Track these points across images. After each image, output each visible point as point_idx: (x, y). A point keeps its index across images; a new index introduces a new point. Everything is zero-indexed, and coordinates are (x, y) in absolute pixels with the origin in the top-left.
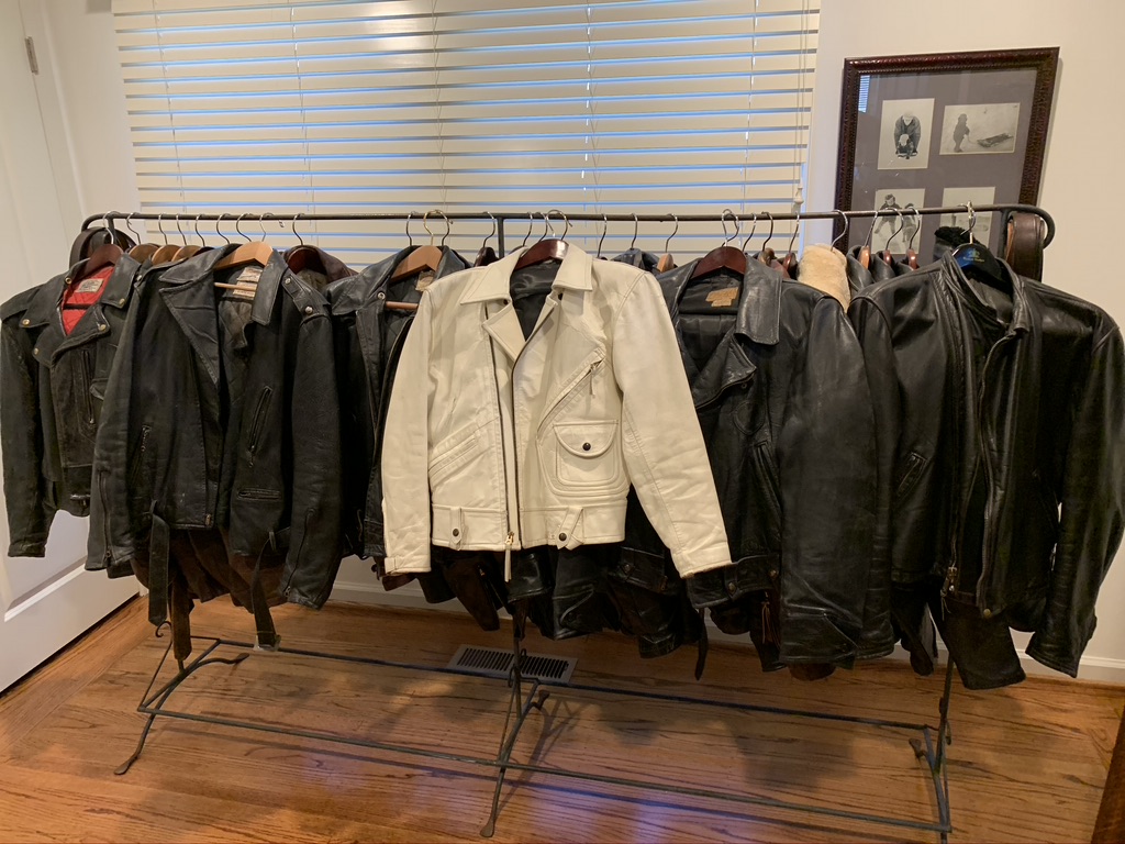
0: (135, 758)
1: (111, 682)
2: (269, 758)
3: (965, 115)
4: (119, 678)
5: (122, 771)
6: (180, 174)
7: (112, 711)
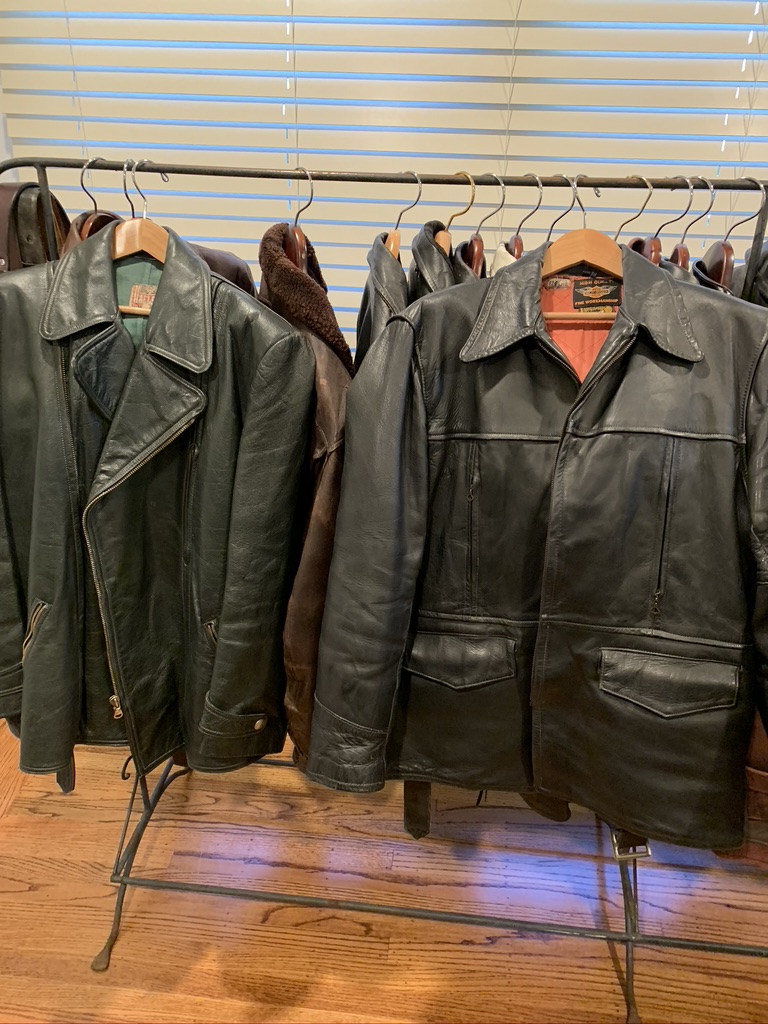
0: (114, 939)
1: (33, 811)
2: (297, 925)
4: (41, 802)
5: (103, 963)
6: (75, 94)
7: (51, 860)
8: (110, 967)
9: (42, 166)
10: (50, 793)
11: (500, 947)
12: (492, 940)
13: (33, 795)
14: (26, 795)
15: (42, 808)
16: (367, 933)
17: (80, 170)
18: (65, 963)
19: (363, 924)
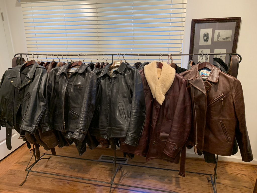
0: (24, 182)
1: (19, 163)
2: (56, 182)
3: (219, 32)
4: (21, 162)
5: (21, 185)
6: (37, 44)
7: (19, 170)
8: (23, 185)
9: (21, 54)
10: (23, 161)
11: (90, 187)
12: (89, 186)
13: (20, 161)
14: (19, 161)
15: (21, 163)
16: (68, 184)
17: (26, 55)
18: (15, 184)
19: (68, 183)
